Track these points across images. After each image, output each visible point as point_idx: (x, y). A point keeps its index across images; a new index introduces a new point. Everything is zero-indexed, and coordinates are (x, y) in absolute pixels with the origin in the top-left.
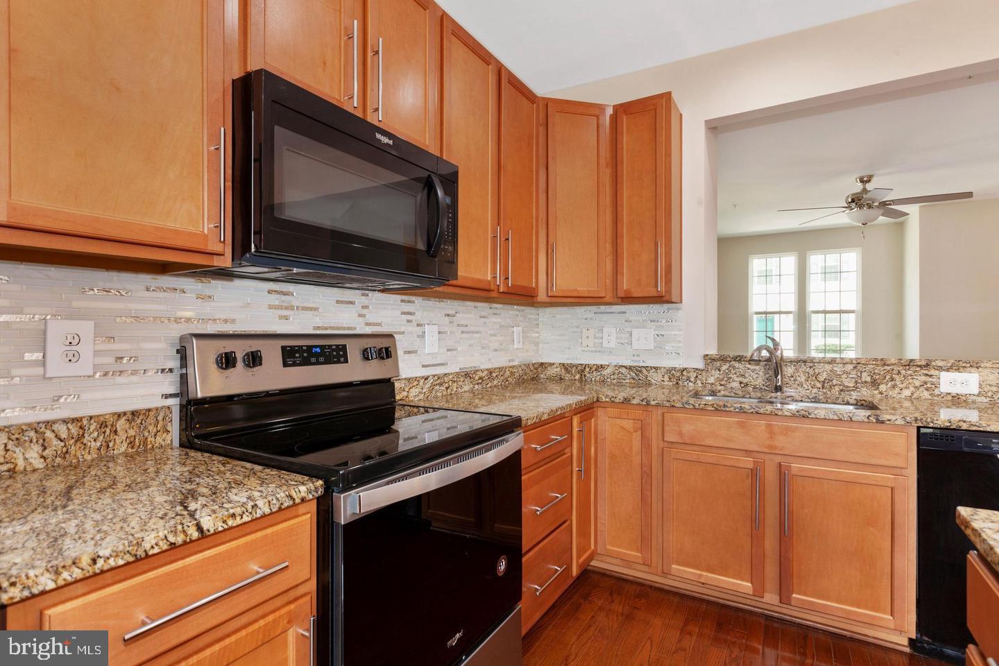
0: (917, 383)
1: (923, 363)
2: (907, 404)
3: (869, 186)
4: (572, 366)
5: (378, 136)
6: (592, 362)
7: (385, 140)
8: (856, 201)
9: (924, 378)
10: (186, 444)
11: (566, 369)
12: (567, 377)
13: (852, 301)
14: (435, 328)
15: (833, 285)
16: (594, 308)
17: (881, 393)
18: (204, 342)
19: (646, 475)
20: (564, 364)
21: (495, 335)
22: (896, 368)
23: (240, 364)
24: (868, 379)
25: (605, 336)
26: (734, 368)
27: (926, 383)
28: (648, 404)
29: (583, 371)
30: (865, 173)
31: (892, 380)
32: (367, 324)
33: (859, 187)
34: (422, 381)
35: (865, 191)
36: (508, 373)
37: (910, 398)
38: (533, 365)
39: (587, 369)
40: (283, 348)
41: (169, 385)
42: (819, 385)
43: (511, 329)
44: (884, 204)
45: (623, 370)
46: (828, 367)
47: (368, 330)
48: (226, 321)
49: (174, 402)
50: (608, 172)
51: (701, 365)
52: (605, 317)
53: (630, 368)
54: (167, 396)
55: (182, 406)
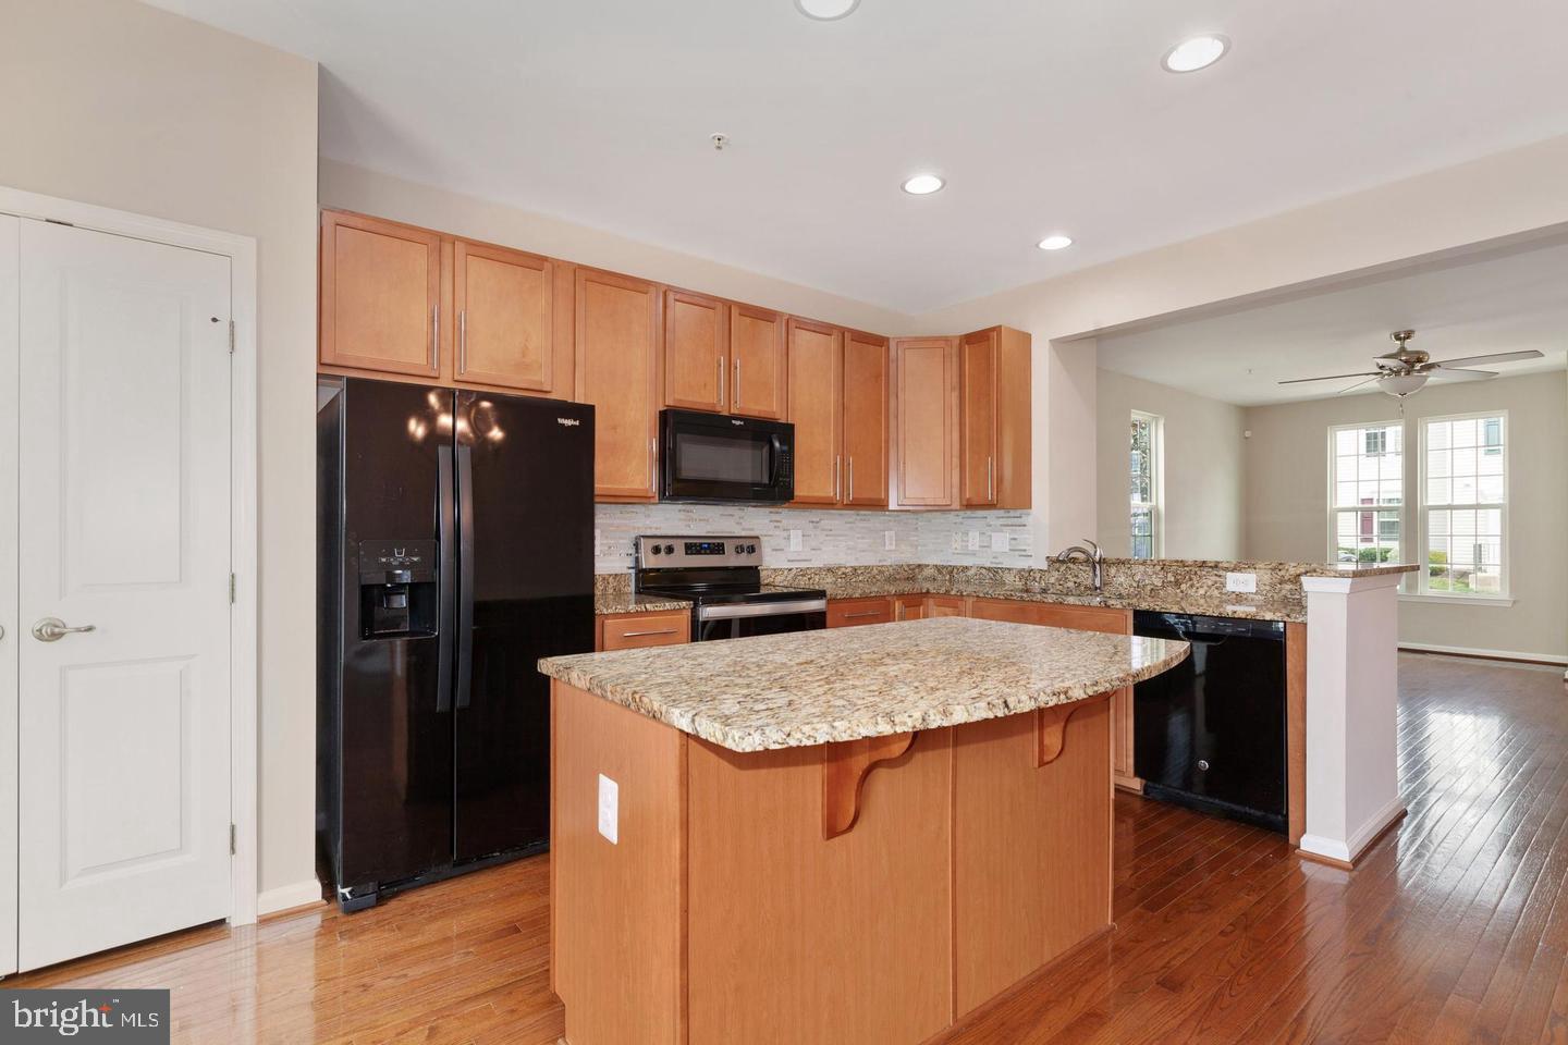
0: (1210, 583)
1: (1212, 565)
2: (1202, 601)
4: (943, 567)
5: (733, 422)
6: (958, 565)
7: (738, 423)
9: (1214, 578)
10: (638, 592)
11: (939, 570)
12: (939, 577)
14: (800, 532)
17: (1182, 592)
18: (646, 540)
20: (937, 566)
21: (863, 538)
22: (1194, 569)
23: (663, 552)
24: (1173, 579)
25: (970, 539)
26: (1070, 569)
27: (1216, 583)
28: (962, 595)
29: (952, 572)
30: (1402, 328)
31: (1191, 579)
32: (743, 529)
34: (786, 572)
35: (1403, 349)
36: (875, 571)
37: (1203, 597)
38: (908, 566)
39: (955, 570)
40: (686, 544)
41: (630, 562)
42: (1135, 585)
43: (882, 533)
45: (984, 571)
46: (1142, 568)
47: (743, 534)
48: (657, 529)
49: (633, 571)
50: (955, 394)
51: (1044, 566)
52: (970, 521)
53: (989, 569)
54: (629, 568)
55: (636, 574)
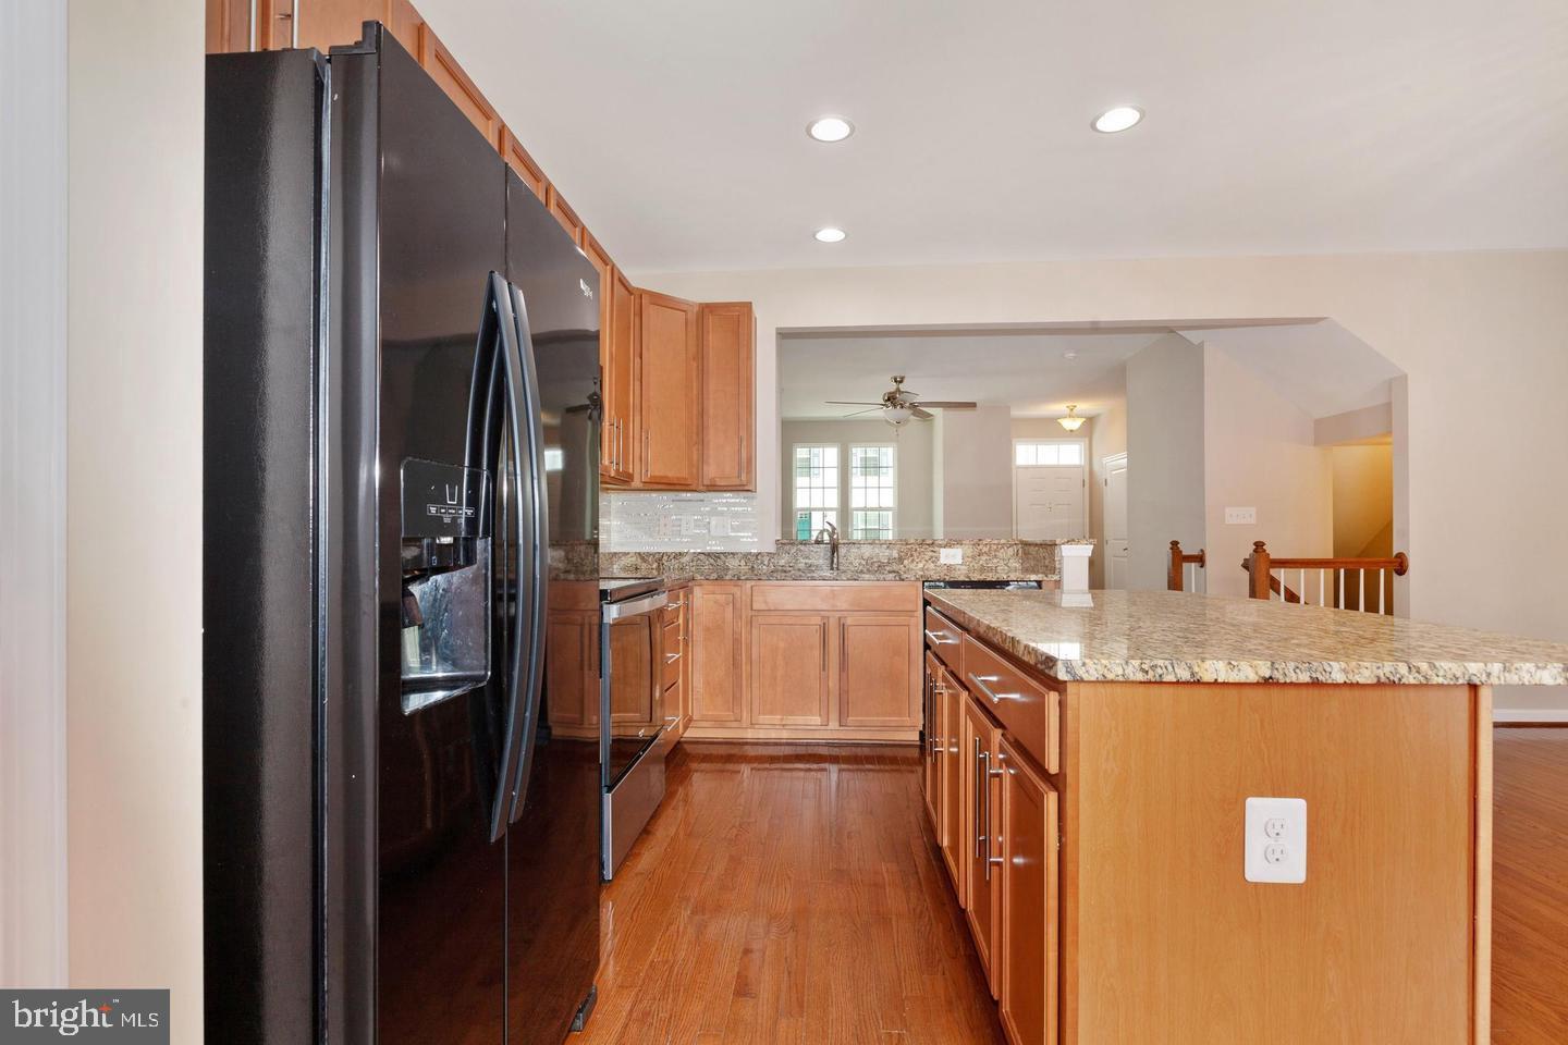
0: (927, 558)
1: (929, 542)
3: (902, 387)
4: (649, 554)
6: (670, 550)
8: (891, 399)
9: (931, 554)
11: (643, 558)
12: (644, 566)
13: (888, 499)
15: (872, 480)
16: (672, 495)
19: (736, 641)
20: (639, 554)
22: (915, 547)
24: (897, 556)
25: (684, 523)
26: (801, 551)
27: (932, 556)
29: (660, 560)
30: (898, 374)
31: (912, 555)
33: (893, 387)
35: (898, 390)
39: (665, 558)
42: (864, 563)
44: (913, 406)
45: (702, 557)
46: (871, 547)
51: (773, 550)
53: (708, 555)
